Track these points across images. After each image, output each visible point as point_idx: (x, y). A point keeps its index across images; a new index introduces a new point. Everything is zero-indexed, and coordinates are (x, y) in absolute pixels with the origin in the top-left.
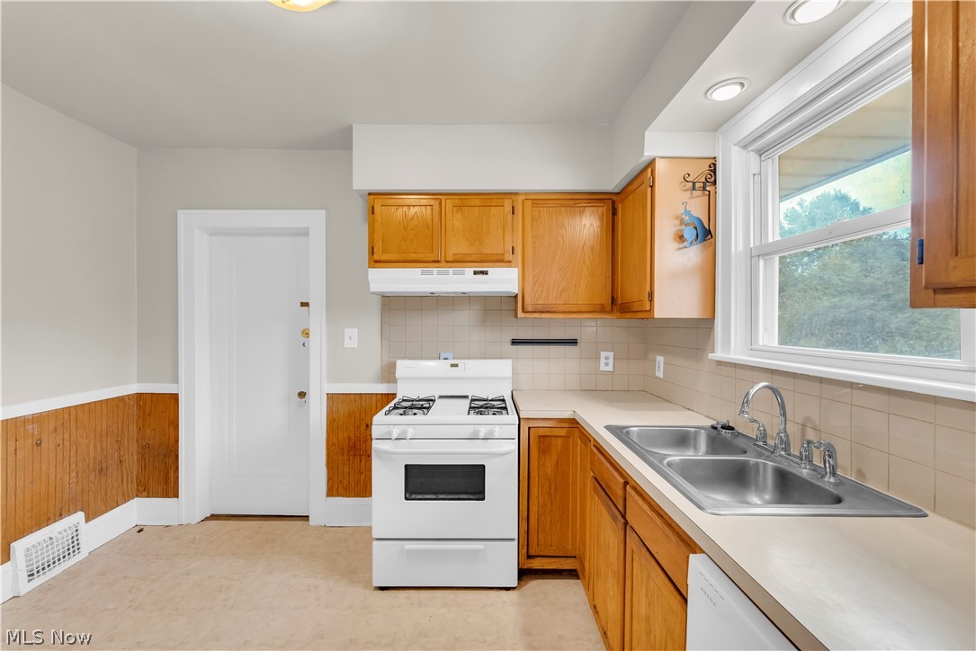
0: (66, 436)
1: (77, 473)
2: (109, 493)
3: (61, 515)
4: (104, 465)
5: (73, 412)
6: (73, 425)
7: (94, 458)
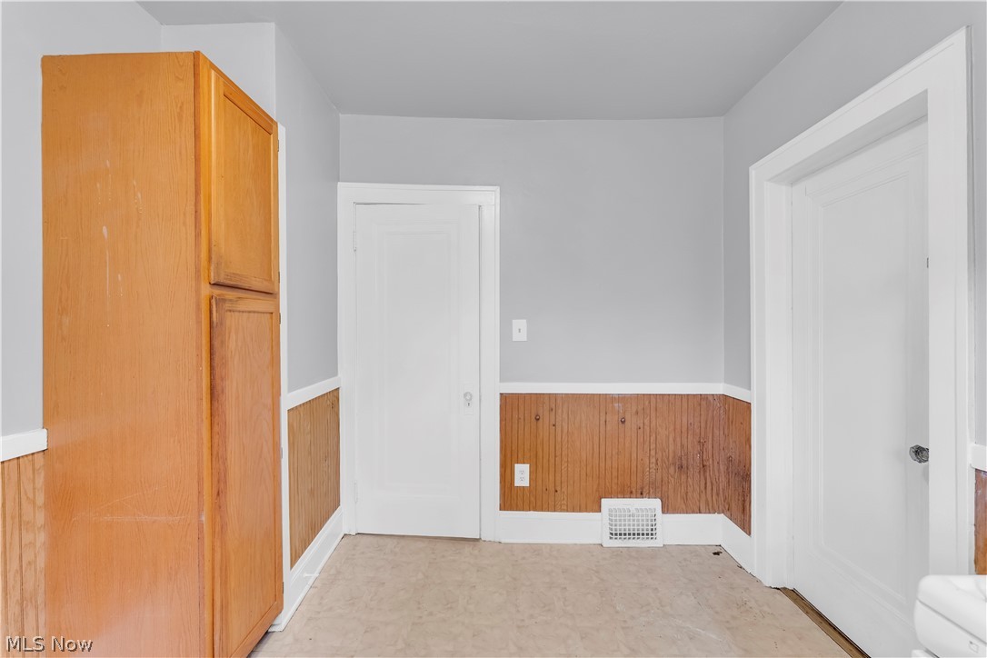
0: (647, 422)
1: (657, 460)
2: (689, 494)
3: (641, 494)
4: (684, 462)
5: (653, 400)
6: (653, 414)
7: (674, 452)
